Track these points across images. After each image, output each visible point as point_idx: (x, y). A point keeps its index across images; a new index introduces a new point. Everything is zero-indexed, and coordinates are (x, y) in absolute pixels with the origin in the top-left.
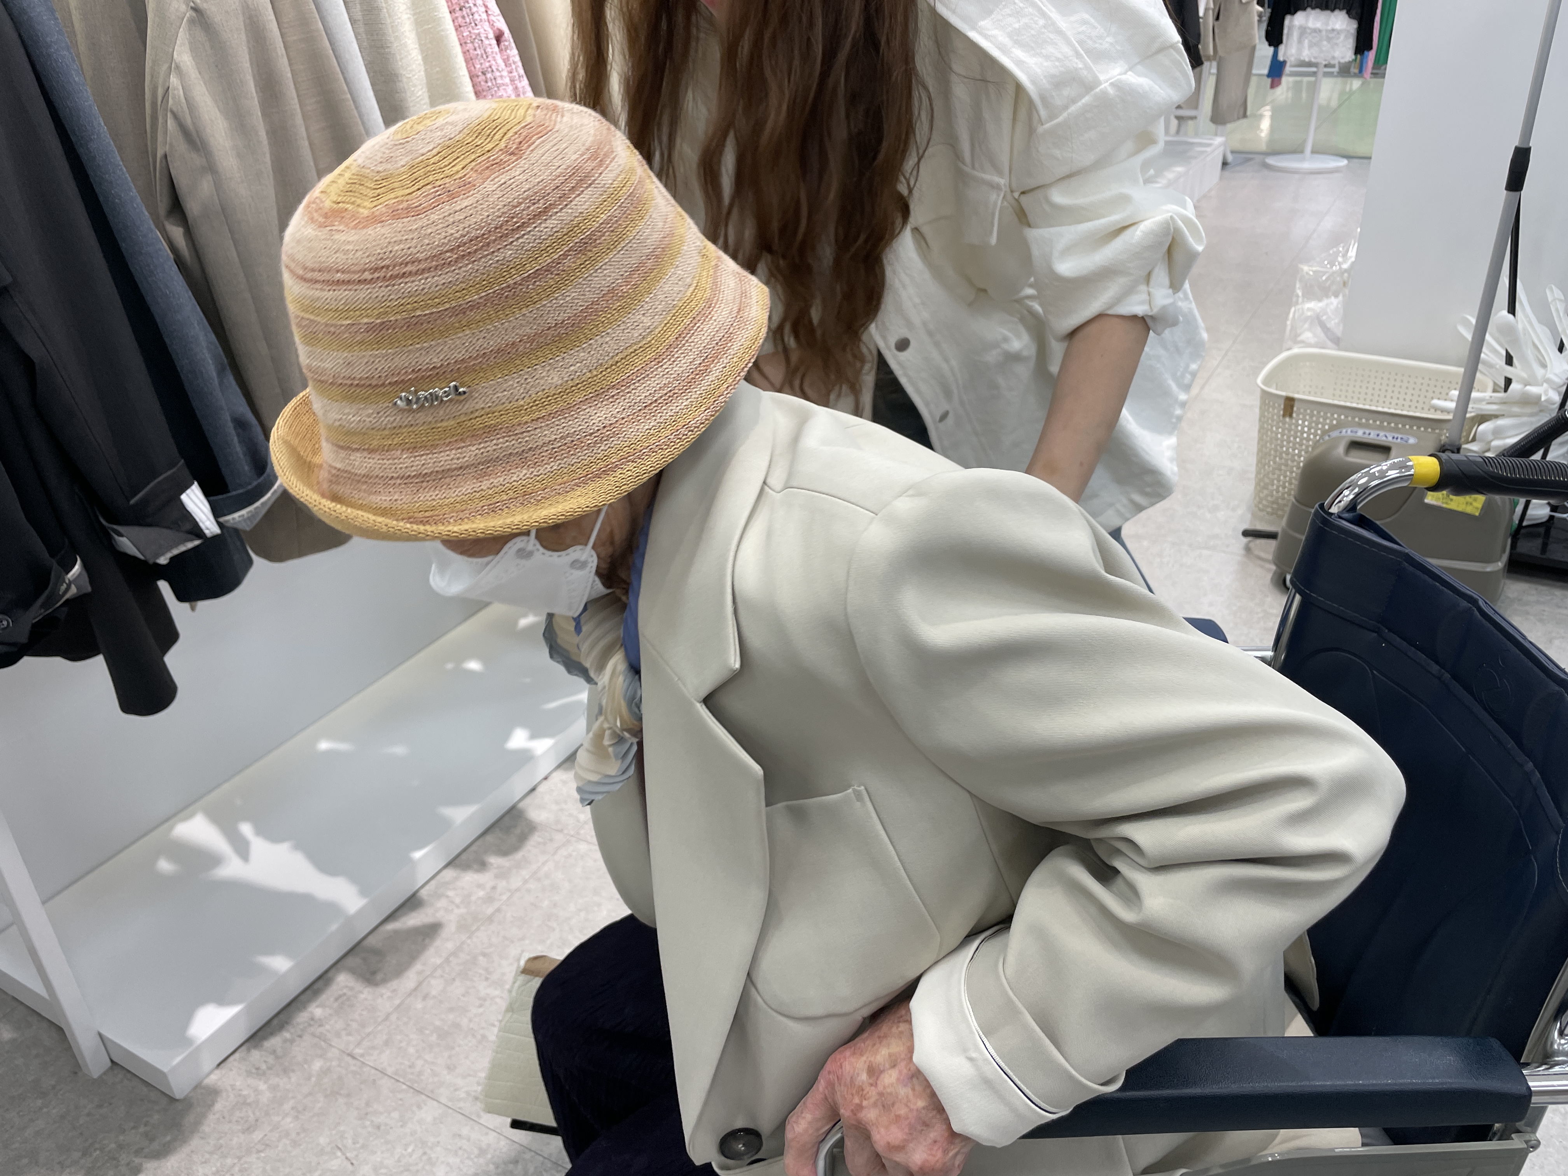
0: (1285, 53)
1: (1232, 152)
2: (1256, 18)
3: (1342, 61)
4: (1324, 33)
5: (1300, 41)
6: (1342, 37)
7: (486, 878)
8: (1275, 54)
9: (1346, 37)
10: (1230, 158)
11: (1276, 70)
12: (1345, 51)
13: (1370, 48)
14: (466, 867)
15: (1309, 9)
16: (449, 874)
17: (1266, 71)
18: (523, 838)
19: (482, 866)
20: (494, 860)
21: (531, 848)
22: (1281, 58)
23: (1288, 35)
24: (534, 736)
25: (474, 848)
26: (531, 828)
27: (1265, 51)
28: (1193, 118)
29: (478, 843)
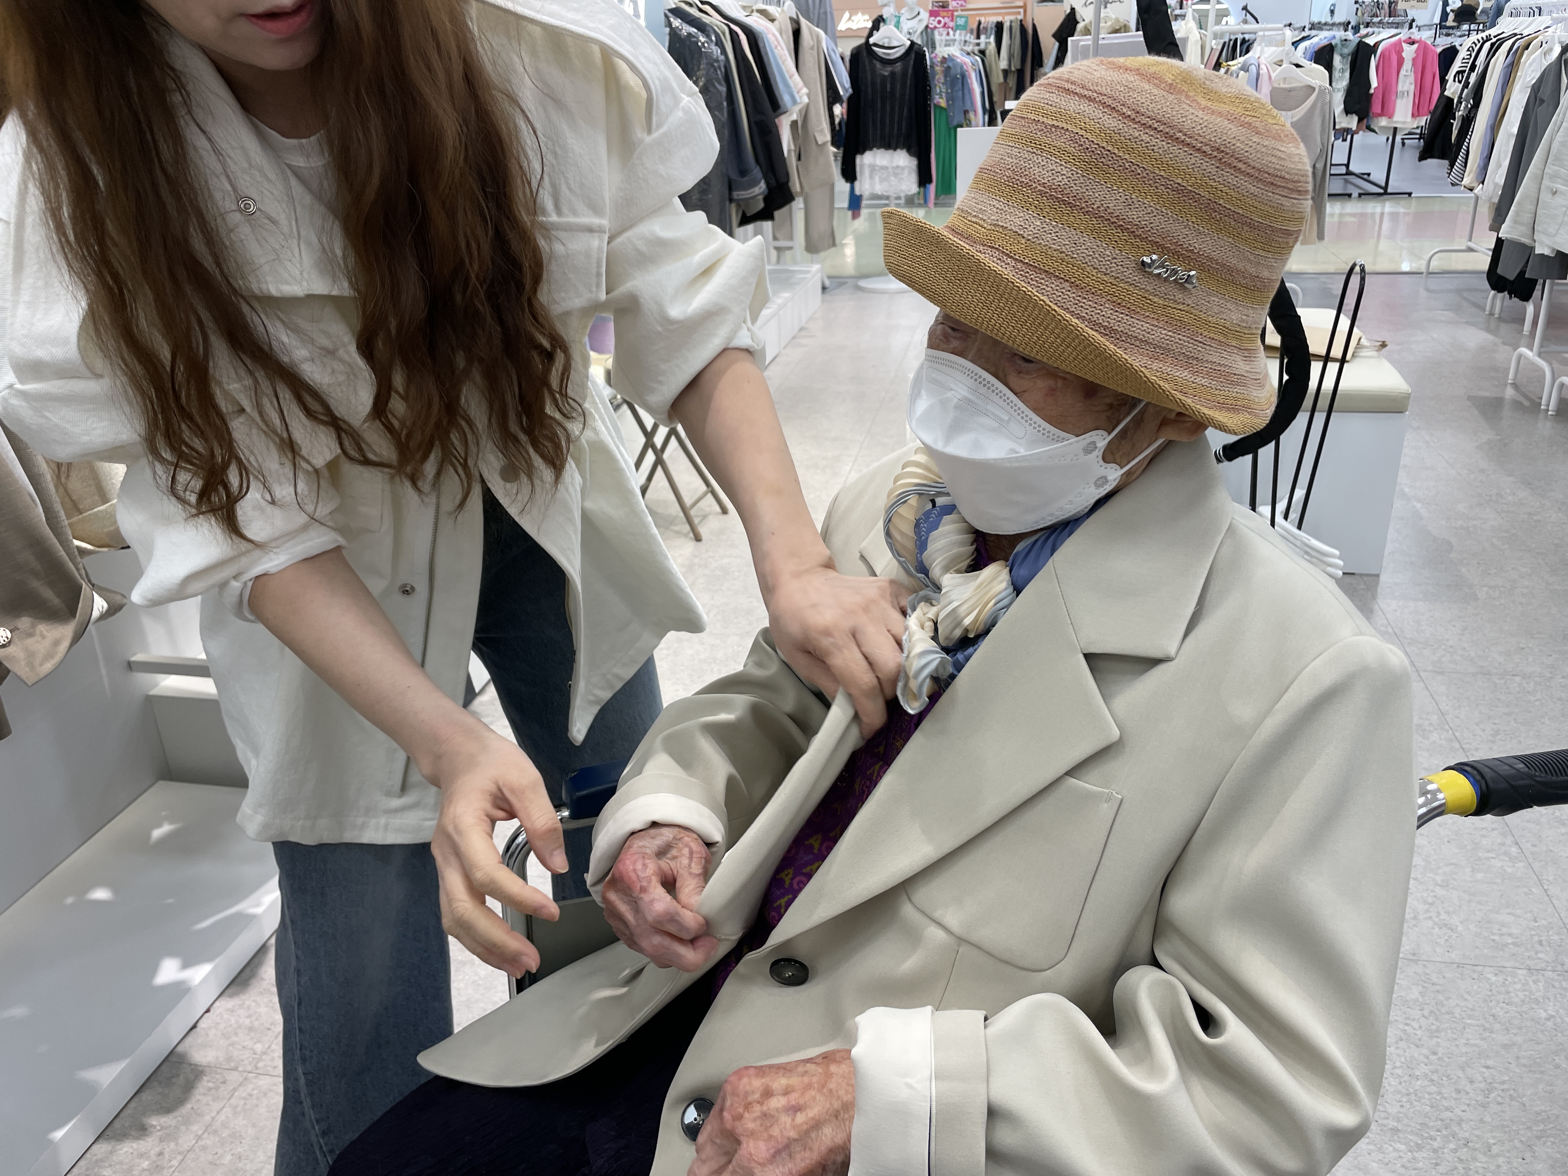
0: (860, 189)
1: (829, 277)
2: (832, 158)
3: (909, 193)
4: (890, 170)
5: (871, 177)
6: (906, 172)
7: (148, 1145)
8: (852, 189)
9: (910, 173)
10: (827, 283)
11: (855, 203)
12: (909, 184)
13: (930, 181)
14: (122, 1136)
15: (875, 149)
16: (102, 1149)
17: (846, 204)
18: (188, 1088)
19: (142, 1131)
20: (154, 1121)
21: (200, 1096)
22: (857, 192)
23: (861, 172)
24: (186, 965)
25: (127, 1111)
26: (198, 1072)
27: (842, 186)
28: (790, 248)
29: (133, 1105)
